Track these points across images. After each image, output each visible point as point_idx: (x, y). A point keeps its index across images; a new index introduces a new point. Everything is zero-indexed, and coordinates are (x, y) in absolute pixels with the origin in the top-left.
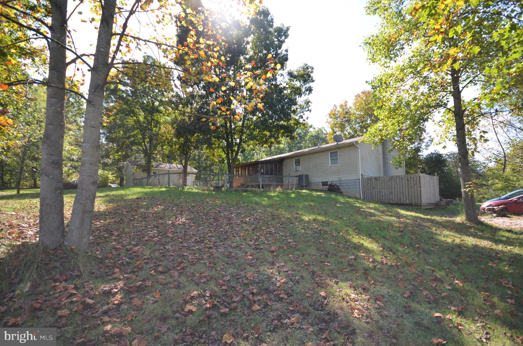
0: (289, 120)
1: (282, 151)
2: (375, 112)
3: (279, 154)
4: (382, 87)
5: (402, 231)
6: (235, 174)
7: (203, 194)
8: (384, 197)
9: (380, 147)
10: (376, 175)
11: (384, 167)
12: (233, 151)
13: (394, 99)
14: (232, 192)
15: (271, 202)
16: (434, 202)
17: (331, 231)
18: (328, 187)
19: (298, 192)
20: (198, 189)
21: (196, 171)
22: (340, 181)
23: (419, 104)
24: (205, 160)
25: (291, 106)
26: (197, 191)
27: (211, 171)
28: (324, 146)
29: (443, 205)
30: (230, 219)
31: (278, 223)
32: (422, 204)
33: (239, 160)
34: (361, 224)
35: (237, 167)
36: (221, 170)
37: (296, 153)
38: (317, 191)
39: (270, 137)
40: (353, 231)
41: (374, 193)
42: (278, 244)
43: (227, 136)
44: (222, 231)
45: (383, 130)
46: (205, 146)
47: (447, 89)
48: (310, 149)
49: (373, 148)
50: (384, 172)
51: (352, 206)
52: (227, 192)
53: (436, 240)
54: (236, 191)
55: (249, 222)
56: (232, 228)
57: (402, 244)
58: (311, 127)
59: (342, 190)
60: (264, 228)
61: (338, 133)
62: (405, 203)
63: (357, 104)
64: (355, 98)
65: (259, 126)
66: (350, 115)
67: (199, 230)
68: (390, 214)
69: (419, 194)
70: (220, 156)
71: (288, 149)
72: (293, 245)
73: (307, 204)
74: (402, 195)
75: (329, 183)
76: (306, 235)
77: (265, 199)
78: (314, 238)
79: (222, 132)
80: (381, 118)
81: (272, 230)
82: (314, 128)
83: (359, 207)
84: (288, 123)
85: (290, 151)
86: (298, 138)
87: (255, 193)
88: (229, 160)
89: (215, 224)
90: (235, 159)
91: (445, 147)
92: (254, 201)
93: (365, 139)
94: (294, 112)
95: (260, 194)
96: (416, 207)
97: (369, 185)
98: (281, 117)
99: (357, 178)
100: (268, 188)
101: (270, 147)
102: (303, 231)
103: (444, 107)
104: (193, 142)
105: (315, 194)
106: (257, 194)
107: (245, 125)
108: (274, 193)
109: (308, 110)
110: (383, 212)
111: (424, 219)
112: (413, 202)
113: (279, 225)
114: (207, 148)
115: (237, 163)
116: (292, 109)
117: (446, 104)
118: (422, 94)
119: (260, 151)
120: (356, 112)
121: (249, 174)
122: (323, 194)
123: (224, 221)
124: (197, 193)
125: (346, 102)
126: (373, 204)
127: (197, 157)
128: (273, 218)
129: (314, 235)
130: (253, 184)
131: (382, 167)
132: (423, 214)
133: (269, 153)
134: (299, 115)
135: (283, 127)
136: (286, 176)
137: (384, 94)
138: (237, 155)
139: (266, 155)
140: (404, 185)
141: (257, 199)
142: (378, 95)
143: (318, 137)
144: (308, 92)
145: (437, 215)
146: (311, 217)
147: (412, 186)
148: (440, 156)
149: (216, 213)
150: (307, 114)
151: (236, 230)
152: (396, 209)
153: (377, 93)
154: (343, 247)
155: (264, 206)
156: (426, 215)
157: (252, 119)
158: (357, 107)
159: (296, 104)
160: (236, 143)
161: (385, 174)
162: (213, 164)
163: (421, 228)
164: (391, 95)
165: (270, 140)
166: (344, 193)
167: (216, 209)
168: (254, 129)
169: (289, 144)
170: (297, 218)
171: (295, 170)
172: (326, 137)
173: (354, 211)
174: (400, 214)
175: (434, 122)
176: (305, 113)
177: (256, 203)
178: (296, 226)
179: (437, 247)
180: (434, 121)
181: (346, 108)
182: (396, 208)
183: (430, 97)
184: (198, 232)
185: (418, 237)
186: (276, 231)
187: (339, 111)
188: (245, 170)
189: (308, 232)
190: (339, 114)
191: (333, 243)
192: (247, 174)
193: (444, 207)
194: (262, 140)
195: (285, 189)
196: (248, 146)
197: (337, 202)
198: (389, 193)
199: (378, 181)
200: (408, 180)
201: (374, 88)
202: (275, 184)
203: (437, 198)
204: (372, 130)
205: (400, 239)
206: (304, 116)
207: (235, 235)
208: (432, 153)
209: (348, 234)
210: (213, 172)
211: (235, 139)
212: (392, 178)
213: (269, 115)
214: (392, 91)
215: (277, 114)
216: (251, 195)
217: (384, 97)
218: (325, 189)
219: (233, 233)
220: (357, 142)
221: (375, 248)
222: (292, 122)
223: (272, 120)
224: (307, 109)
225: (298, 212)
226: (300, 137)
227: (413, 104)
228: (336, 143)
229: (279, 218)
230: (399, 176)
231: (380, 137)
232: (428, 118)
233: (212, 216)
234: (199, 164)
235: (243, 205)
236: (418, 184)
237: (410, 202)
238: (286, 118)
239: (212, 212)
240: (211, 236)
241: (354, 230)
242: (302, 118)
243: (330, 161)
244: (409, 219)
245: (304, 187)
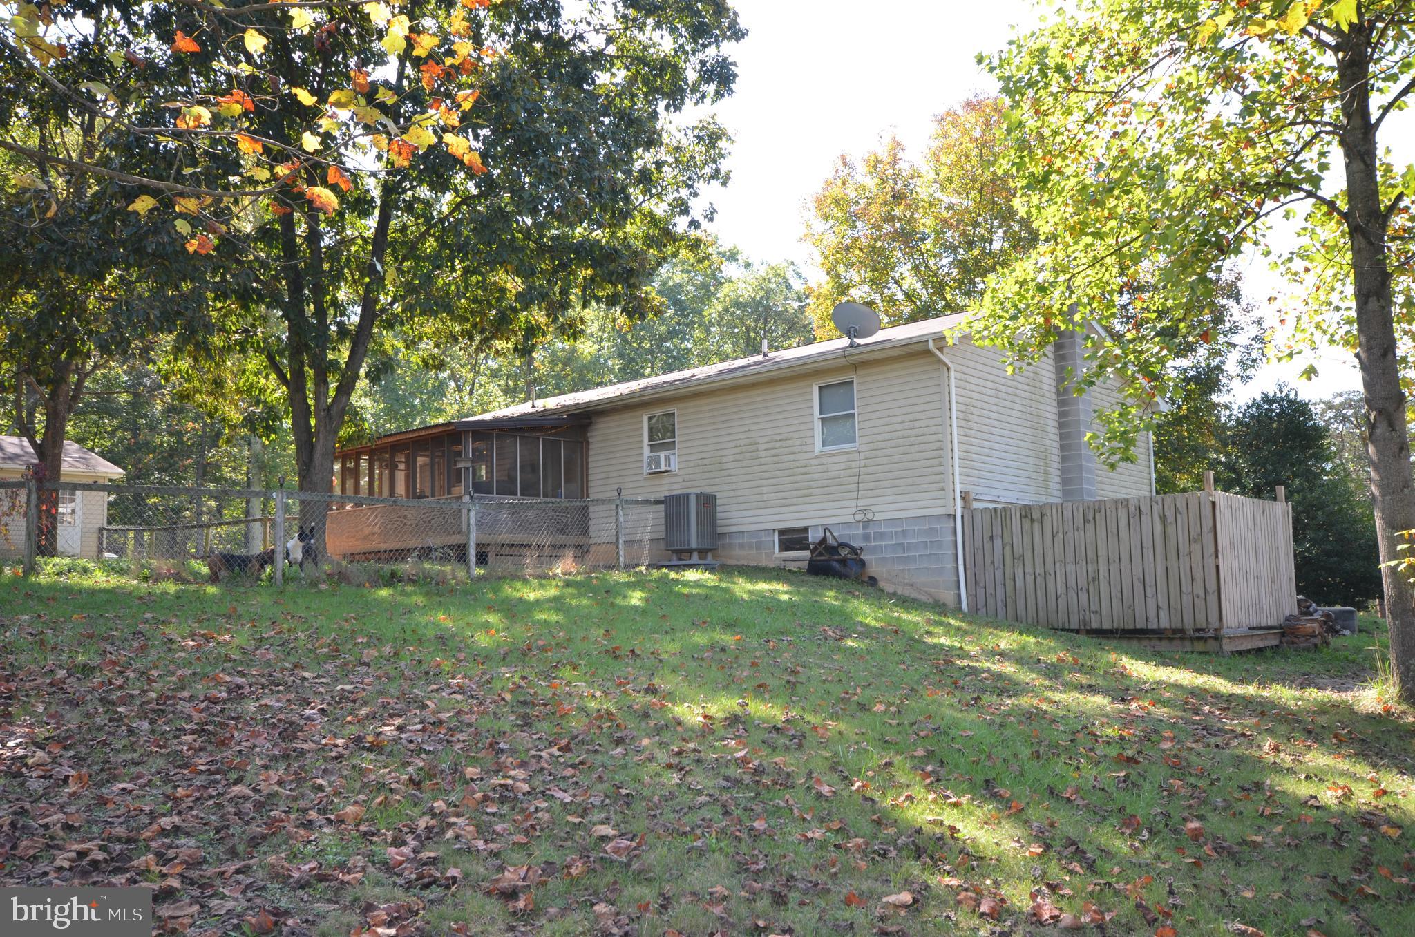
0: (625, 215)
1: (584, 376)
2: (1017, 203)
3: (574, 389)
4: (1047, 85)
5: (1131, 760)
6: (337, 491)
7: (146, 601)
8: (1062, 601)
9: (1045, 367)
10: (1029, 498)
11: (1064, 459)
12: (324, 369)
13: (1099, 145)
14: (314, 584)
15: (521, 632)
16: (1274, 623)
17: (809, 775)
18: (807, 553)
19: (663, 580)
20: (121, 572)
21: (116, 472)
22: (866, 524)
23: (1202, 175)
24: (169, 410)
25: (630, 152)
26: (114, 581)
27: (207, 471)
28: (794, 352)
29: (1313, 635)
30: (290, 731)
31: (551, 744)
32: (1224, 632)
33: (356, 416)
34: (954, 732)
35: (350, 453)
36: (261, 465)
37: (654, 386)
38: (755, 572)
39: (526, 300)
40: (914, 768)
41: (1019, 583)
42: (543, 851)
43: (296, 288)
44: (238, 800)
45: (1053, 284)
46: (167, 340)
47: (1321, 112)
48: (725, 366)
49: (1010, 370)
50: (1065, 481)
51: (914, 645)
52: (291, 587)
53: (1273, 797)
54: (340, 578)
55: (396, 741)
56: (300, 780)
57: (1130, 824)
58: (732, 256)
59: (874, 569)
60: (471, 771)
61: (856, 293)
62: (1153, 625)
63: (943, 158)
64: (934, 128)
65: (467, 242)
66: (912, 207)
67: (103, 802)
68: (1083, 679)
69: (1212, 586)
70: (252, 393)
71: (615, 364)
72: (617, 850)
73: (700, 639)
74: (1138, 588)
75: (814, 536)
76: (687, 799)
77: (492, 618)
78: (726, 813)
79: (264, 265)
80: (1044, 229)
81: (518, 779)
82: (748, 266)
83: (952, 648)
84: (613, 234)
85: (630, 372)
86: (670, 312)
87: (437, 589)
88: (301, 414)
89: (202, 763)
90: (339, 411)
91: (1310, 372)
92: (430, 633)
93: (978, 326)
94: (646, 179)
95: (466, 593)
96: (1200, 646)
97: (998, 543)
98: (578, 204)
99: (941, 511)
100: (507, 565)
101: (525, 351)
102: (675, 778)
103: (1310, 194)
104: (97, 317)
105: (743, 588)
106: (452, 591)
107: (391, 235)
108: (542, 586)
109: (716, 175)
110: (1052, 672)
111: (1231, 698)
112: (1189, 625)
113: (555, 751)
114: (177, 351)
115: (346, 431)
116: (638, 165)
117: (1315, 181)
118: (1216, 129)
119: (475, 369)
120: (939, 195)
121: (412, 492)
122: (781, 591)
123: (260, 741)
124: (113, 595)
125: (897, 144)
126: (1015, 636)
127: (124, 398)
128: (526, 717)
129: (726, 796)
130: (430, 542)
131: (1054, 458)
132: (1226, 677)
133: (522, 383)
134: (669, 198)
135: (586, 252)
136: (603, 501)
137: (1055, 120)
138: (346, 388)
139: (507, 391)
140: (1148, 543)
141: (443, 619)
142: (1032, 123)
143: (767, 308)
144: (712, 88)
145: (1283, 678)
146: (722, 705)
147: (1184, 549)
148: (1299, 409)
149: (215, 701)
150: (709, 193)
151: (320, 788)
152: (1112, 657)
153: (1025, 112)
154: (864, 851)
155: (484, 658)
156: (1241, 682)
157: (428, 204)
158: (944, 172)
159: (652, 141)
160: (343, 331)
161: (1066, 494)
162: (219, 435)
163: (1213, 740)
164: (1089, 127)
165: (522, 316)
166: (882, 584)
167: (215, 679)
168: (437, 261)
169: (625, 340)
170: (646, 715)
171: (646, 470)
172: (802, 309)
173: (924, 668)
174: (1129, 677)
175: (1272, 257)
176: (700, 186)
177: (442, 640)
178: (638, 751)
179: (1278, 829)
180: (1268, 253)
181: (896, 177)
182: (1115, 649)
183: (1251, 143)
184: (99, 814)
185: (1201, 783)
186: (537, 782)
187: (861, 188)
188: (393, 468)
189: (700, 780)
190: (862, 202)
191: (818, 834)
192: (401, 489)
193: (1318, 641)
194: (483, 314)
195: (595, 568)
196: (411, 344)
197: (845, 625)
198: (1082, 582)
199: (1036, 526)
200: (1163, 518)
201: (1012, 88)
202: (546, 539)
203: (1287, 600)
204: (1002, 285)
205: (1121, 798)
206: (693, 203)
207: (313, 814)
208: (1266, 399)
209: (892, 784)
210: (217, 480)
211: (335, 303)
212: (1095, 512)
213: (517, 192)
214: (1091, 106)
215: (559, 188)
216: (419, 600)
217: (1056, 133)
218: (793, 566)
219: (302, 804)
220: (940, 339)
221: (1010, 846)
222: (633, 229)
223: (534, 212)
224: (708, 171)
225: (656, 681)
226: (680, 306)
227: (1178, 170)
228: (845, 342)
229: (556, 714)
230: (1125, 503)
231: (1041, 320)
232: (1240, 239)
233: (189, 718)
234: (136, 434)
235: (370, 654)
236: (1208, 538)
237: (1176, 624)
238: (604, 209)
239: (191, 699)
240: (176, 830)
241: (918, 766)
242: (686, 211)
243: (817, 425)
244: (1166, 703)
245: (695, 556)
